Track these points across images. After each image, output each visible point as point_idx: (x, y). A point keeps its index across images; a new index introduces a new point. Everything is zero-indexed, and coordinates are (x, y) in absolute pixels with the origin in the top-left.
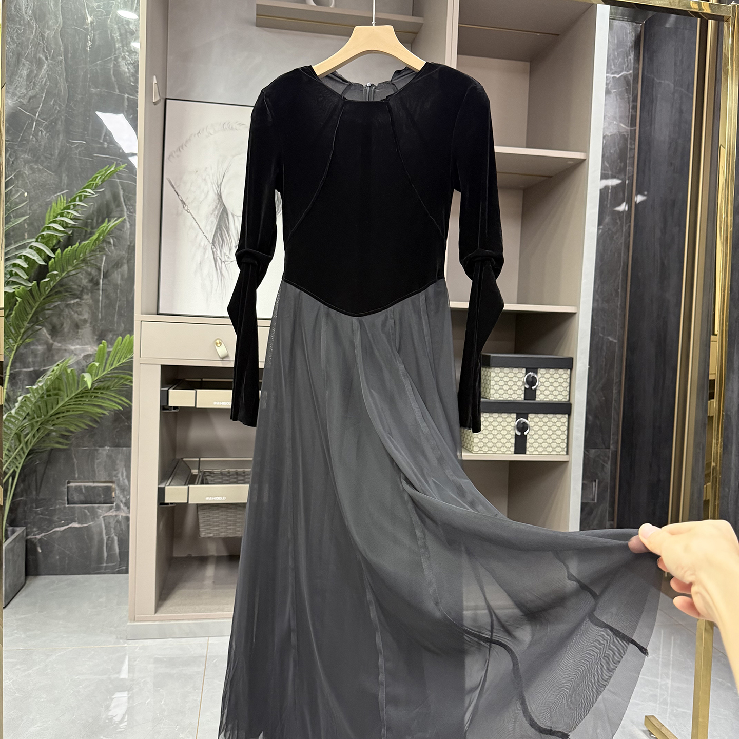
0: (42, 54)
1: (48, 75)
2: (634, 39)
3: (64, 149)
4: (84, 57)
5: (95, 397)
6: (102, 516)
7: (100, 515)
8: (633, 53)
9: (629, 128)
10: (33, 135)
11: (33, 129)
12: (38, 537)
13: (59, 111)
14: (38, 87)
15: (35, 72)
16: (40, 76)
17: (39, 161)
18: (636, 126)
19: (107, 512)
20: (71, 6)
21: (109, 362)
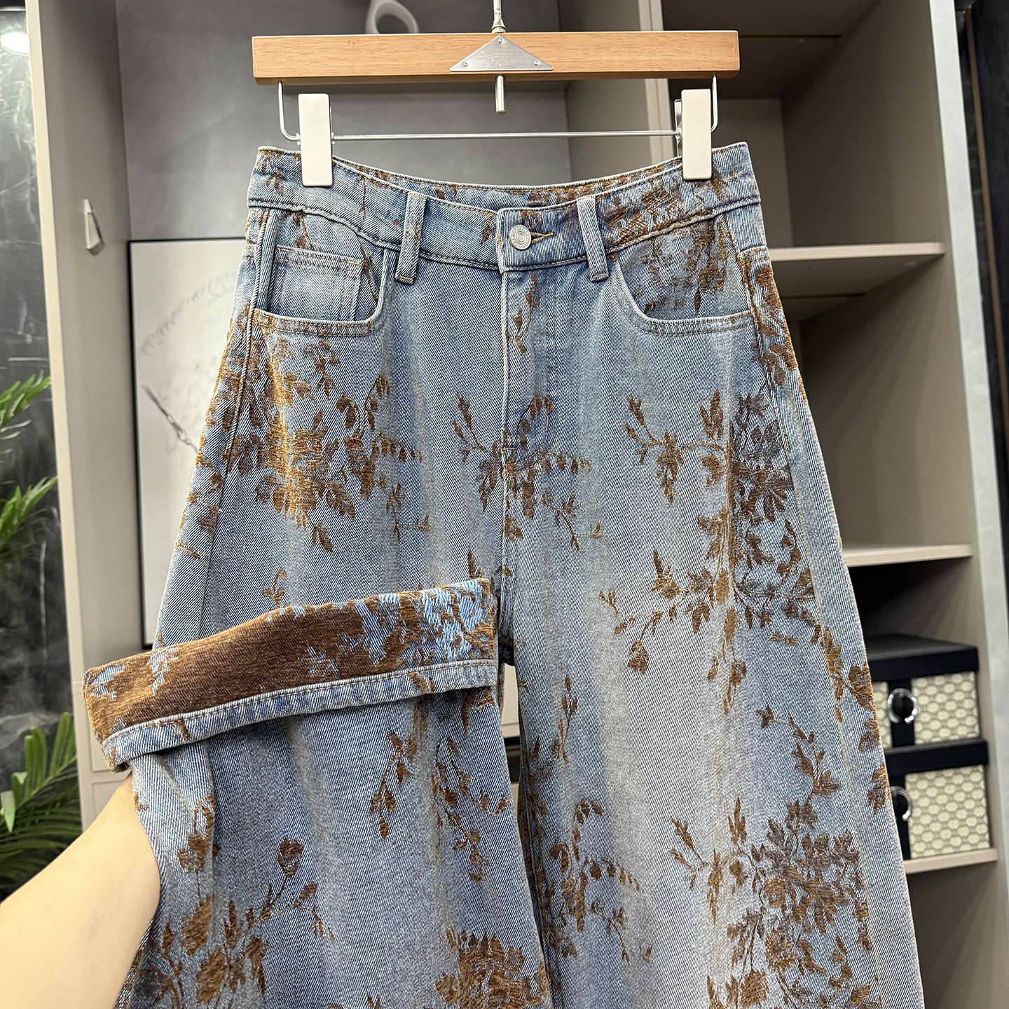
21: (54, 757)
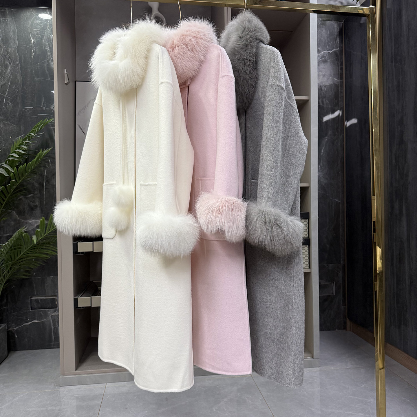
0: (8, 62)
1: (11, 72)
2: (338, 30)
3: (22, 112)
4: (30, 61)
5: (42, 248)
6: (50, 316)
7: (50, 315)
8: (339, 38)
9: (339, 81)
10: (4, 106)
11: (4, 102)
12: (15, 329)
13: (18, 91)
14: (6, 79)
15: (4, 71)
16: (7, 73)
17: (8, 120)
18: (343, 79)
19: (53, 313)
20: (22, 34)
21: (47, 228)
